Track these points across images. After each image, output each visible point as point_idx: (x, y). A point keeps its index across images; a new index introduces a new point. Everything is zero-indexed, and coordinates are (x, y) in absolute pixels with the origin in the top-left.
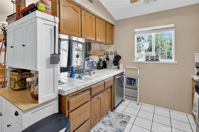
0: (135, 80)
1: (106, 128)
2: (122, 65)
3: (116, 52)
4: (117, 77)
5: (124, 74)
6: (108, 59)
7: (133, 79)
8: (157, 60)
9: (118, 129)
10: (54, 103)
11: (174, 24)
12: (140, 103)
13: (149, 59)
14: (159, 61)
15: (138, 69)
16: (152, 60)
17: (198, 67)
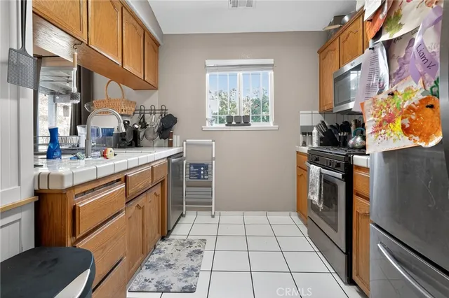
0: (206, 167)
1: (160, 276)
2: (178, 136)
3: (164, 108)
4: (173, 160)
5: (185, 156)
6: (144, 125)
7: (203, 165)
8: (247, 123)
9: (188, 269)
10: (20, 220)
11: (273, 60)
12: (217, 213)
13: (234, 123)
14: (250, 125)
15: (214, 143)
16: (238, 124)
17: (304, 134)
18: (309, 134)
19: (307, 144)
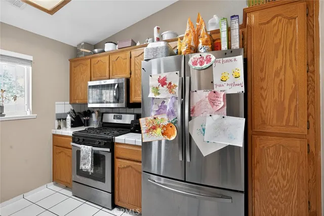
11: (32, 57)
14: (3, 115)
17: (59, 120)
18: (63, 119)
19: (62, 127)
